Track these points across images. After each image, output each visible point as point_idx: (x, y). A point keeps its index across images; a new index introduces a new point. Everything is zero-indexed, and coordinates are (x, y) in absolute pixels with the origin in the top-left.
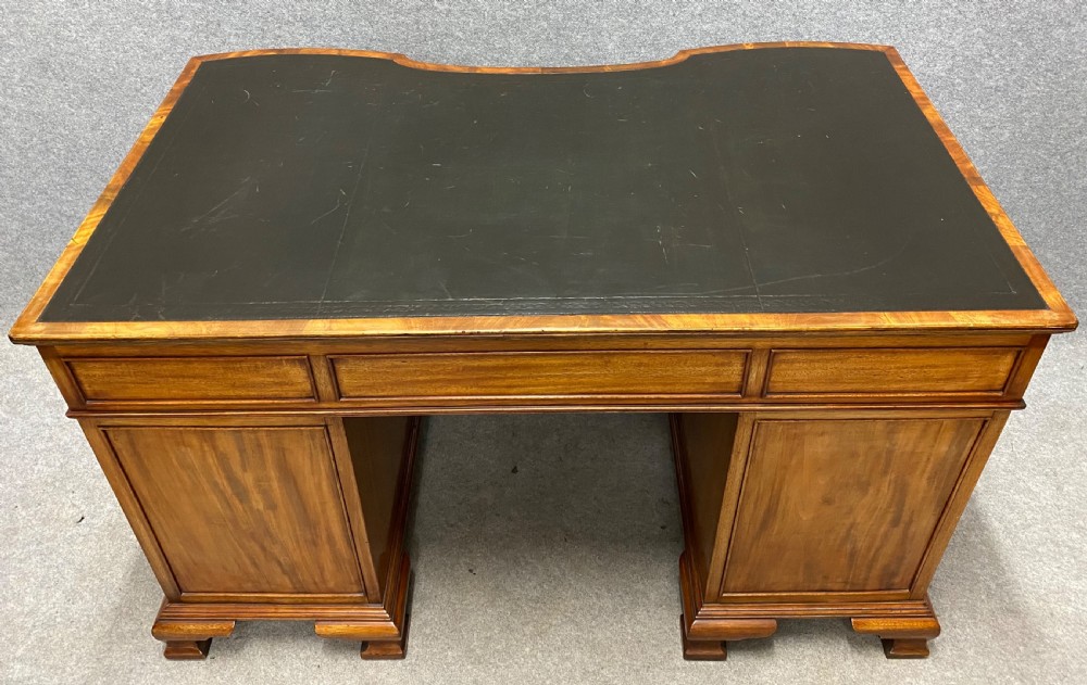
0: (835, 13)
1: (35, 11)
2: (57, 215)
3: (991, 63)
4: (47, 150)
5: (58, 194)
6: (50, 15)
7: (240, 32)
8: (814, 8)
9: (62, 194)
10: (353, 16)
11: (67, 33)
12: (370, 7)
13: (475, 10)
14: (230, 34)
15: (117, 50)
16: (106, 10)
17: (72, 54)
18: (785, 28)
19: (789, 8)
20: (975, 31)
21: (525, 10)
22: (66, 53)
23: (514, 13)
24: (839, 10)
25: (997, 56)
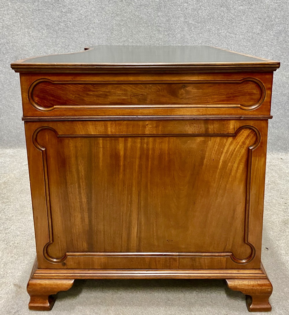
0: (238, 43)
1: (18, 42)
2: (7, 106)
3: (284, 57)
4: (10, 84)
5: (9, 99)
6: (22, 44)
7: (74, 48)
8: (232, 41)
9: (11, 99)
10: (106, 43)
11: (26, 48)
12: (111, 41)
13: (140, 42)
14: (71, 49)
15: (38, 53)
16: (38, 42)
17: (25, 55)
18: (224, 47)
19: (225, 41)
20: (277, 48)
21: (153, 42)
22: (24, 54)
23: (150, 43)
24: (239, 42)
25: (285, 55)
